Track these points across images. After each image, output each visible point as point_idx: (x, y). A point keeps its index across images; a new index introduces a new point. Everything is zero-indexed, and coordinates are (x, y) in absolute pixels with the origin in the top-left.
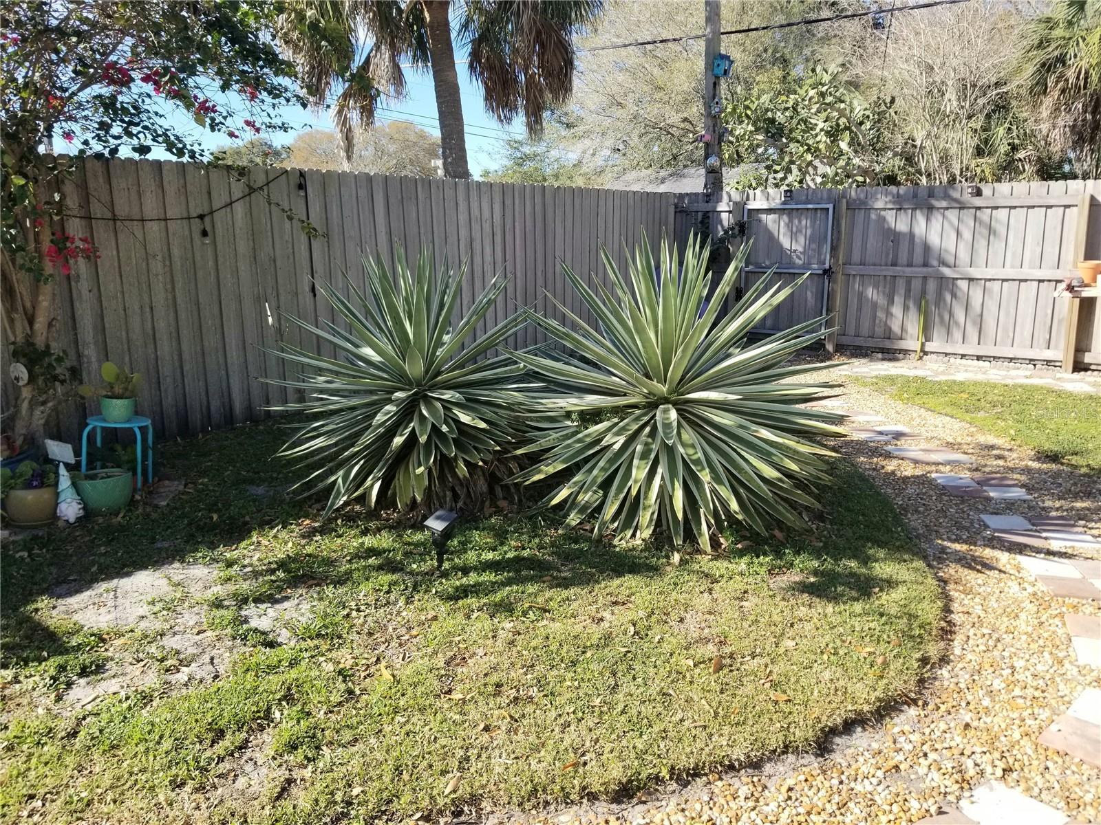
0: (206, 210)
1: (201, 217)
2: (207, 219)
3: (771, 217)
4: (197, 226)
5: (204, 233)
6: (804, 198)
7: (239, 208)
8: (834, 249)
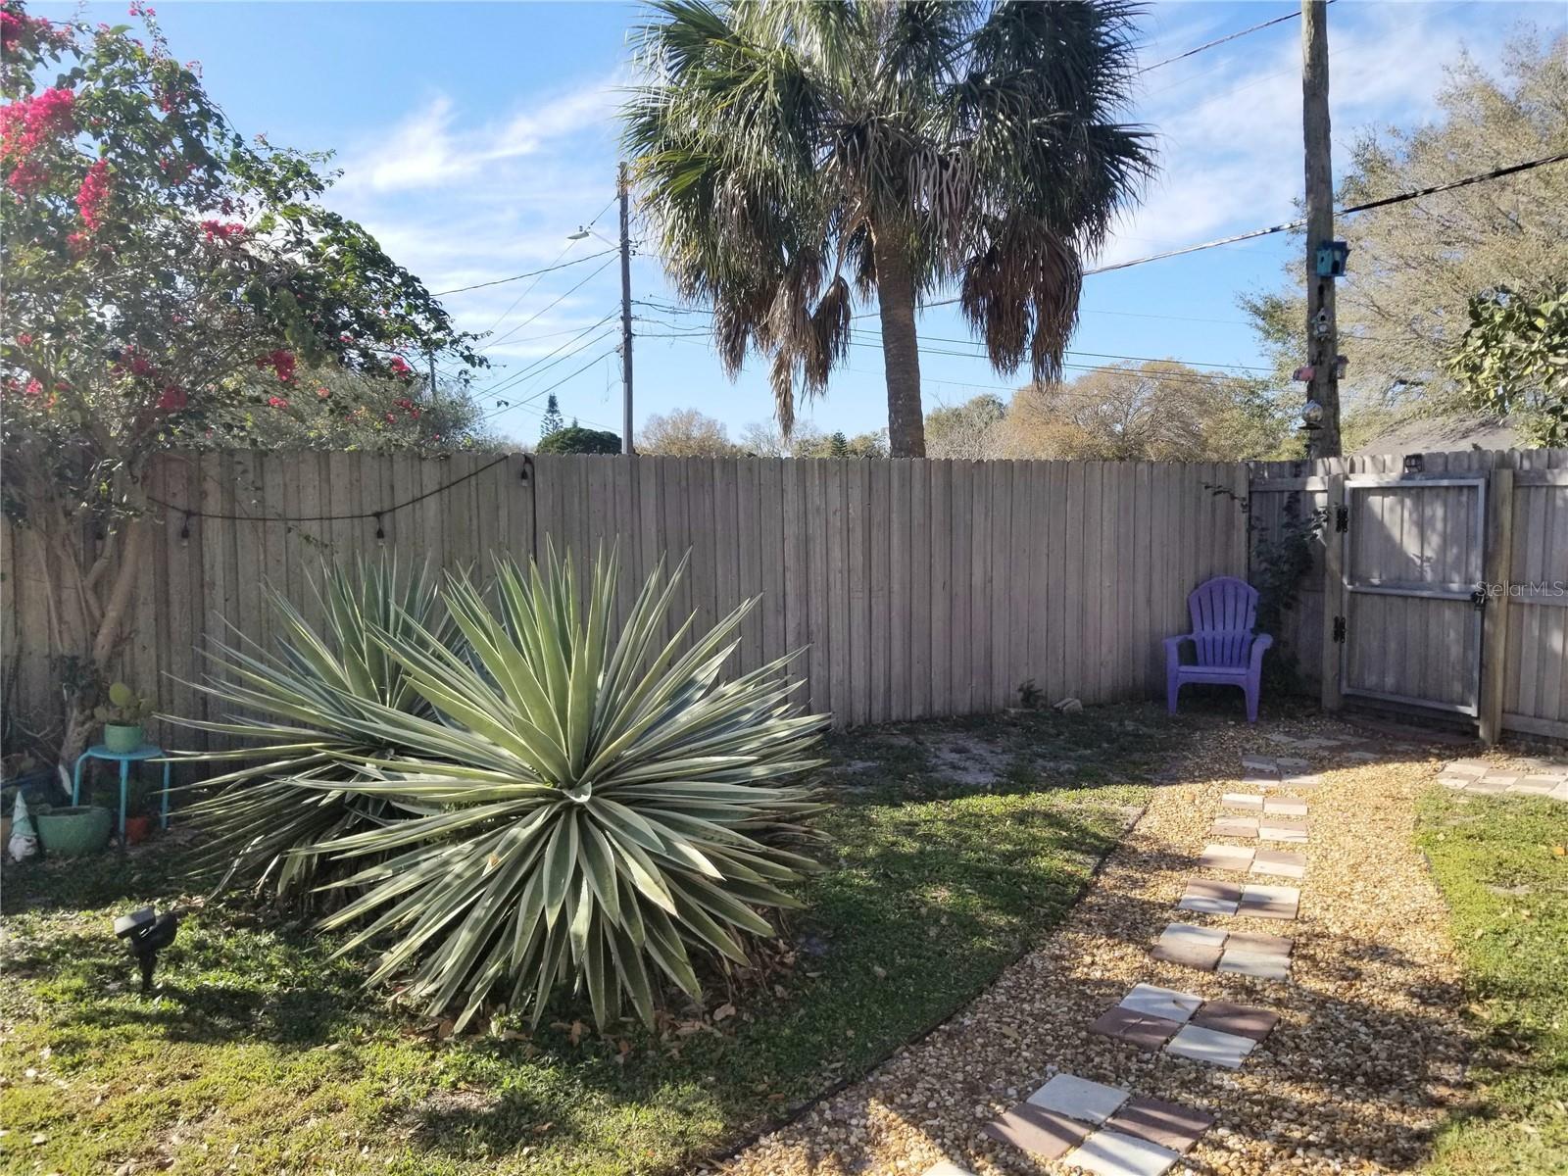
0: (387, 506)
1: (378, 515)
2: (387, 518)
3: (1389, 500)
4: (371, 525)
5: (380, 534)
6: (1441, 468)
7: (432, 505)
8: (1488, 559)
